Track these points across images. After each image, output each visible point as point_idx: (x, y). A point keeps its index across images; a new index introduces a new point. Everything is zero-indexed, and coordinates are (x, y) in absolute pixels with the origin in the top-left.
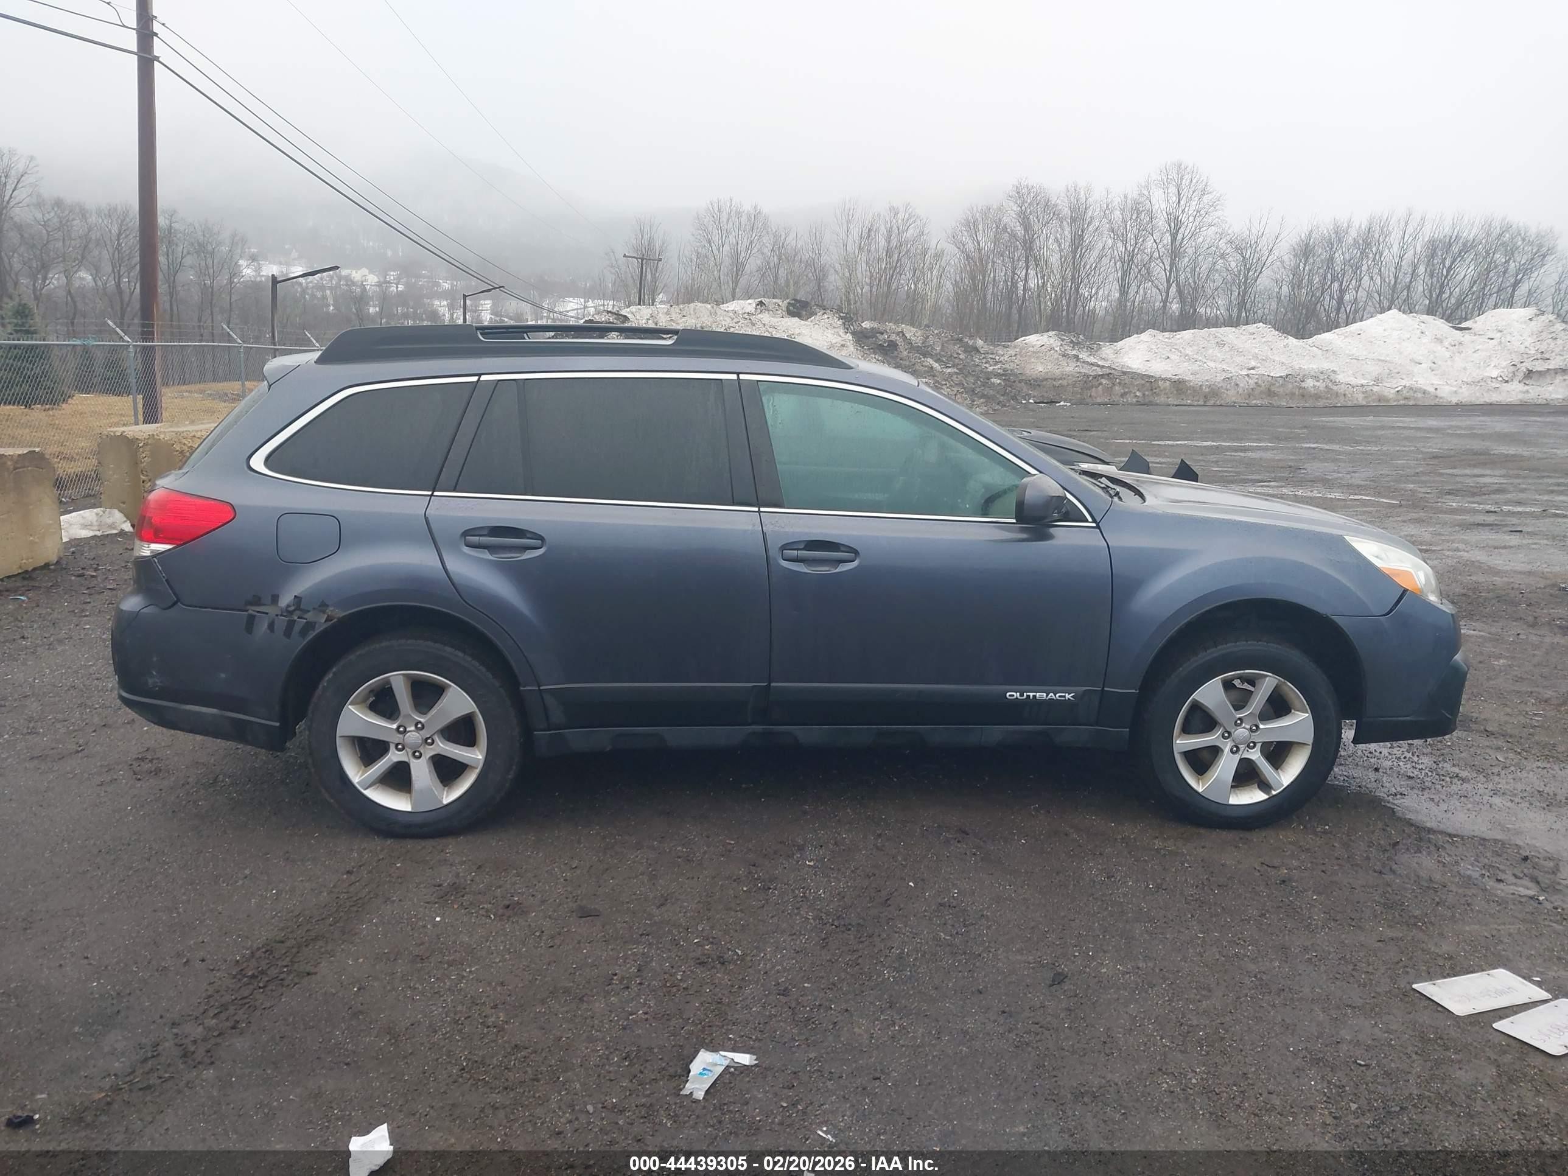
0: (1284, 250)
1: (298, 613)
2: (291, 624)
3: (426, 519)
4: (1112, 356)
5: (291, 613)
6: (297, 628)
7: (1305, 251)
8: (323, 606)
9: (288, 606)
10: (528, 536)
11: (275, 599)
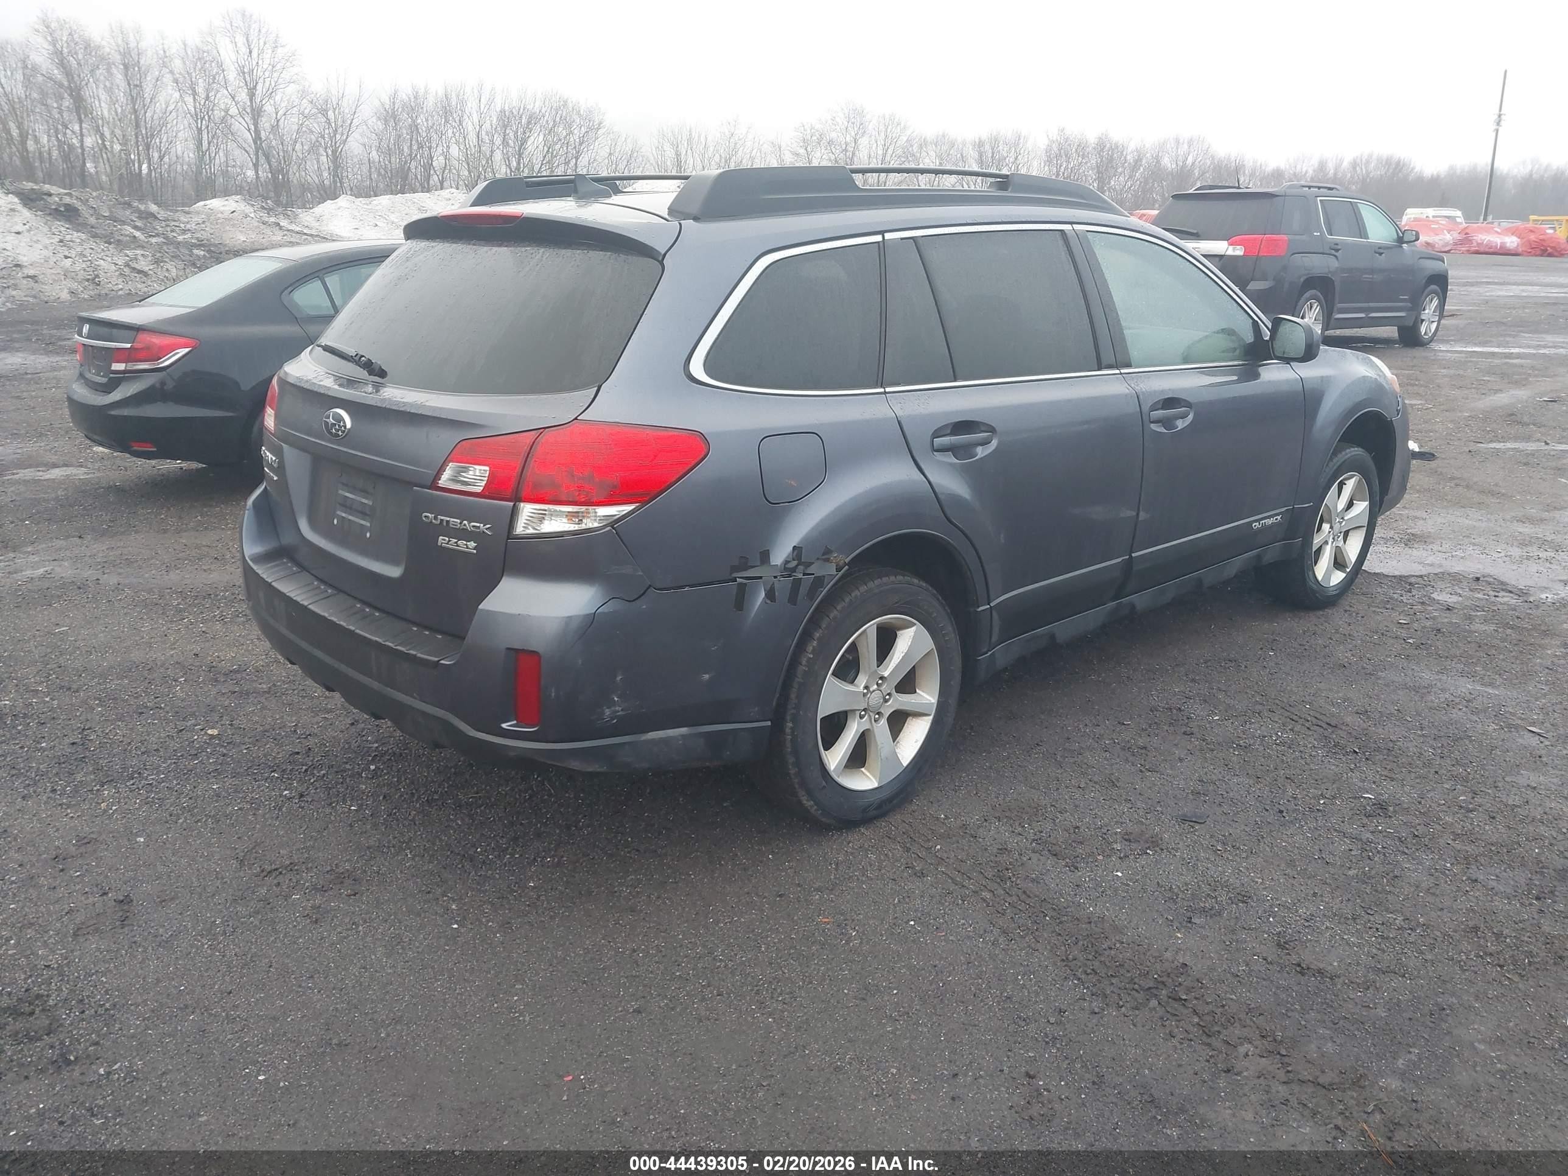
0: (367, 112)
1: (801, 568)
2: (797, 583)
3: (899, 423)
4: (315, 224)
5: (794, 570)
6: (803, 590)
7: (390, 116)
8: (826, 555)
9: (787, 562)
10: (983, 429)
11: (765, 557)
